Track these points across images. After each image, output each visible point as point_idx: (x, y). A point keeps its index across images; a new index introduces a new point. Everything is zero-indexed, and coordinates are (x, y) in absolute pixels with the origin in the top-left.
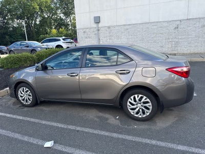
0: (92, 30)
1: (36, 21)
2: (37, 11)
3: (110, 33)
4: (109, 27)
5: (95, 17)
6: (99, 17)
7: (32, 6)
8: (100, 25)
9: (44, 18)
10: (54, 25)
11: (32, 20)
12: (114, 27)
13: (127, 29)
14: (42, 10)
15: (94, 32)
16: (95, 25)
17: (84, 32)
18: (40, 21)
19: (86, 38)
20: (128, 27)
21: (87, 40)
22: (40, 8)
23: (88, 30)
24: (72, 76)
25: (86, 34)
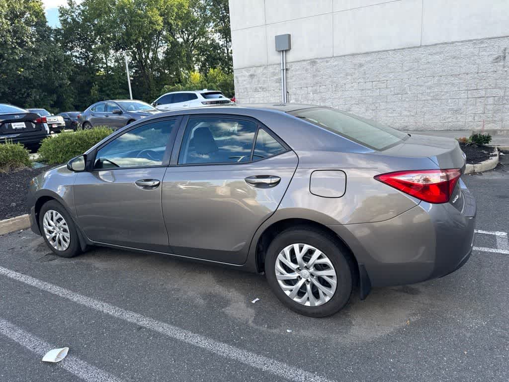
0: (271, 69)
1: (155, 53)
2: (159, 28)
3: (314, 76)
4: (313, 62)
5: (278, 38)
6: (289, 36)
7: (148, 17)
8: (291, 56)
9: (174, 44)
10: (198, 60)
11: (148, 50)
12: (326, 59)
13: (361, 65)
14: (169, 24)
15: (274, 74)
16: (277, 58)
17: (252, 76)
18: (166, 53)
19: (256, 90)
20: (362, 60)
21: (257, 95)
22: (166, 23)
23: (260, 70)
24: (146, 187)
25: (255, 80)
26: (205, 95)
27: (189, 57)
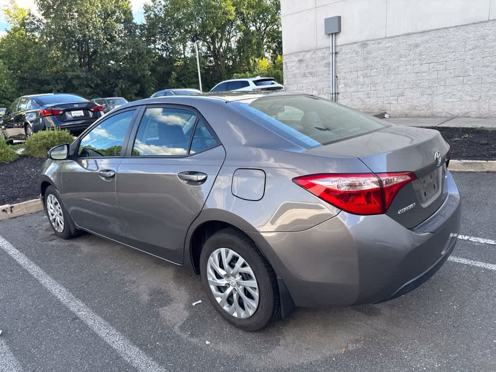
0: (320, 54)
1: (228, 41)
2: (231, 18)
3: (365, 59)
4: (364, 44)
5: (327, 21)
6: (339, 18)
7: (221, 8)
8: (341, 39)
9: (247, 33)
10: (269, 47)
11: (221, 40)
12: (378, 41)
13: (417, 46)
14: (242, 13)
15: (323, 58)
16: (327, 42)
17: (300, 61)
19: (304, 76)
20: (418, 39)
21: (305, 81)
22: (239, 13)
23: (308, 55)
25: (304, 65)
26: (257, 83)
27: (259, 44)
